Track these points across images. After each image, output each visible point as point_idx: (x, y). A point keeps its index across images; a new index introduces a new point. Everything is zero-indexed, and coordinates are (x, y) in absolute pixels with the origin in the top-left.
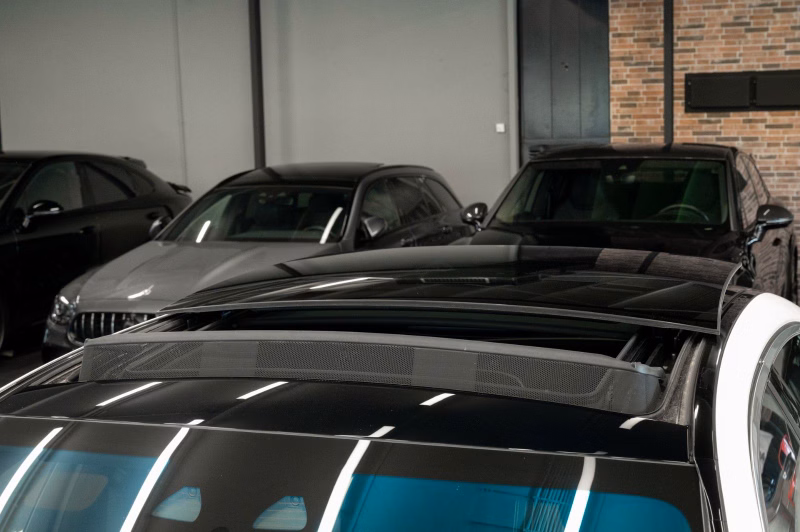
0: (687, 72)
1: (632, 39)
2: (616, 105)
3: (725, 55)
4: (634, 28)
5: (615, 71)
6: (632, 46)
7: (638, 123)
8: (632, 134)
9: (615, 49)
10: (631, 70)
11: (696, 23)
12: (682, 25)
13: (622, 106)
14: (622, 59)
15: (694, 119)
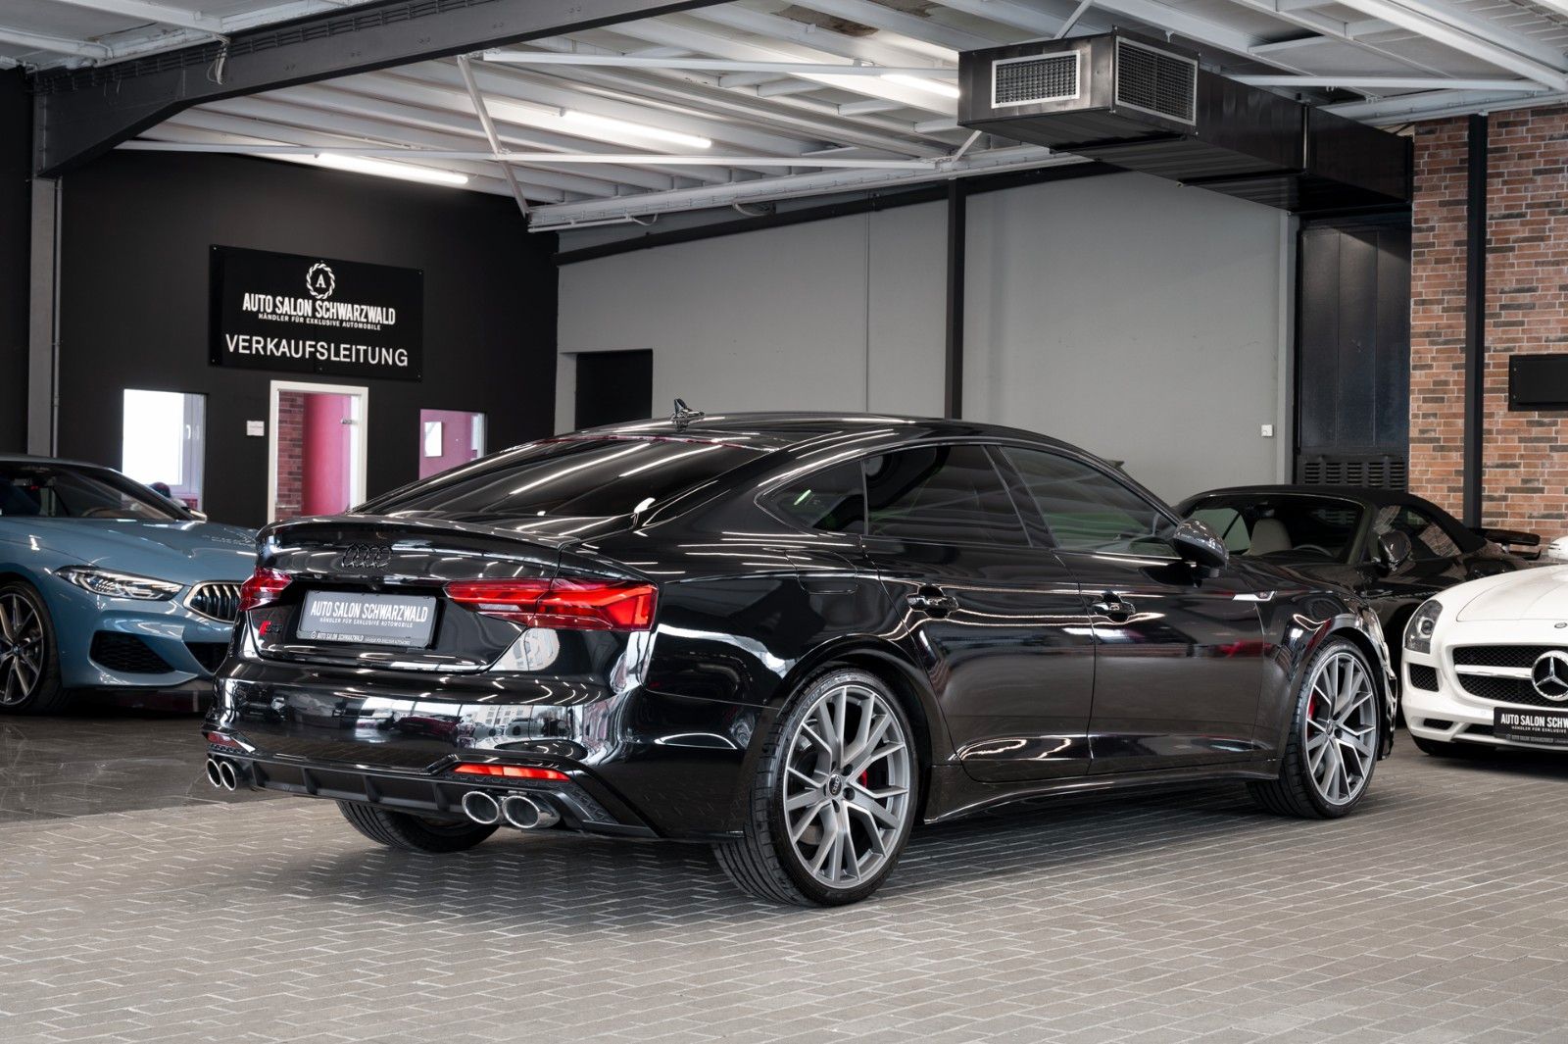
0: (1512, 353)
1: (1440, 306)
2: (1418, 399)
3: (1564, 330)
4: (1444, 293)
5: (1417, 352)
6: (1441, 318)
7: (1446, 424)
8: (1437, 440)
9: (1418, 321)
10: (1438, 351)
11: (1526, 286)
12: (1507, 289)
13: (1425, 400)
14: (1427, 335)
15: (1521, 419)
